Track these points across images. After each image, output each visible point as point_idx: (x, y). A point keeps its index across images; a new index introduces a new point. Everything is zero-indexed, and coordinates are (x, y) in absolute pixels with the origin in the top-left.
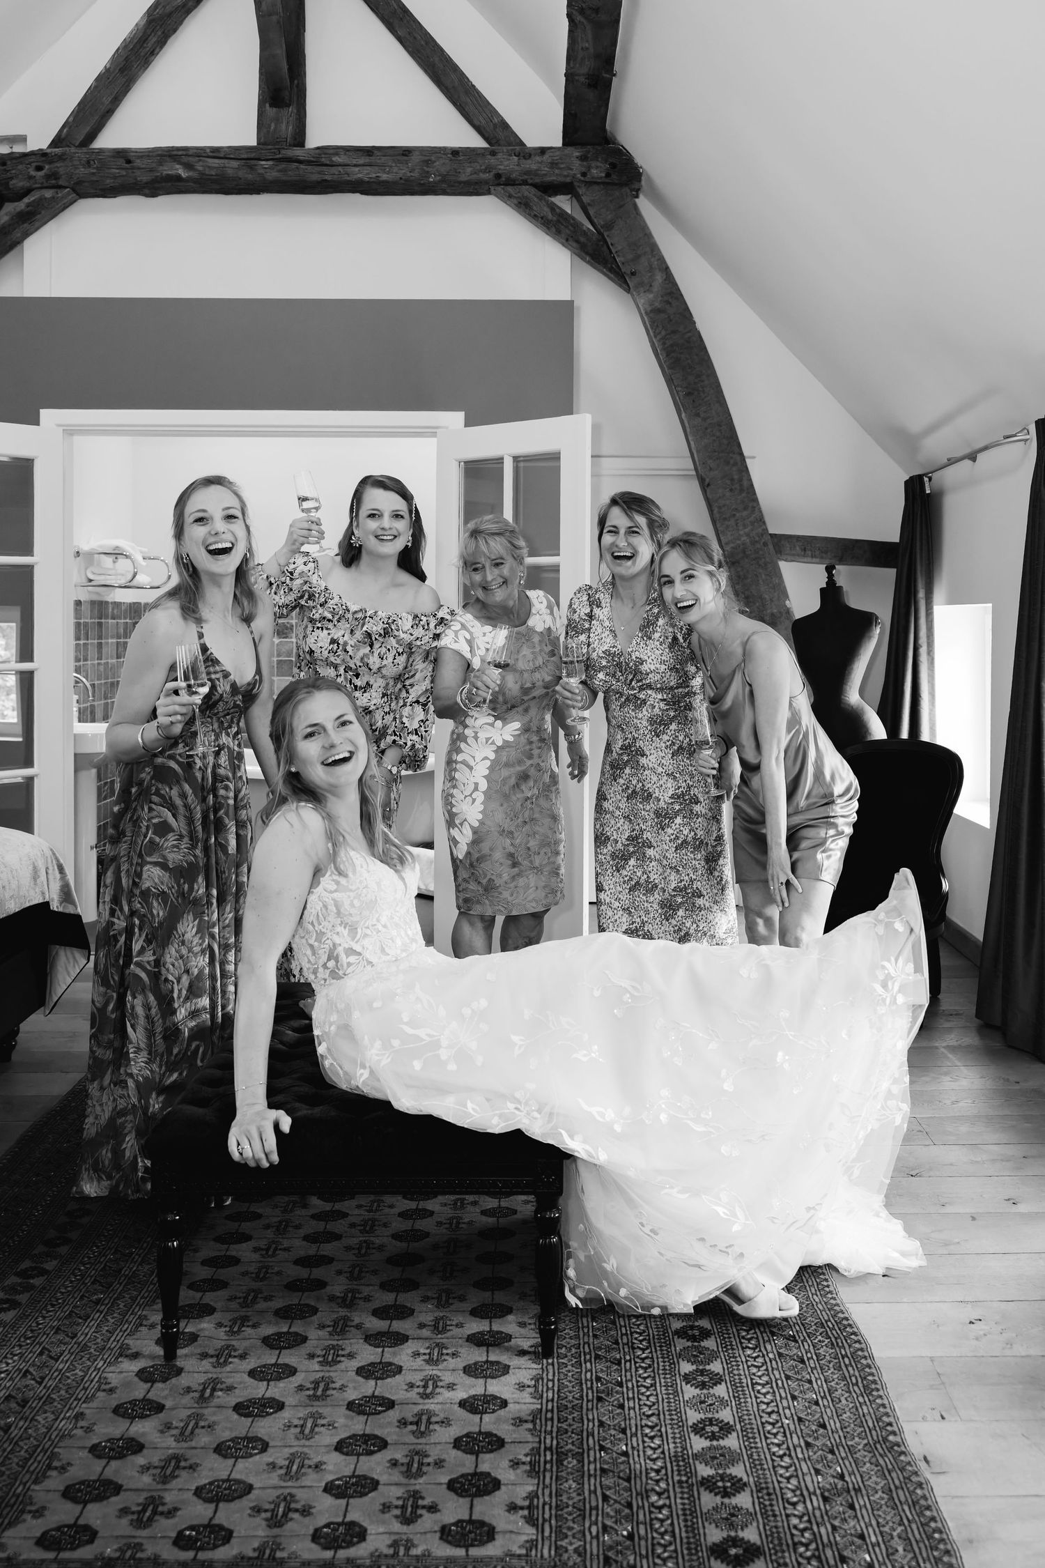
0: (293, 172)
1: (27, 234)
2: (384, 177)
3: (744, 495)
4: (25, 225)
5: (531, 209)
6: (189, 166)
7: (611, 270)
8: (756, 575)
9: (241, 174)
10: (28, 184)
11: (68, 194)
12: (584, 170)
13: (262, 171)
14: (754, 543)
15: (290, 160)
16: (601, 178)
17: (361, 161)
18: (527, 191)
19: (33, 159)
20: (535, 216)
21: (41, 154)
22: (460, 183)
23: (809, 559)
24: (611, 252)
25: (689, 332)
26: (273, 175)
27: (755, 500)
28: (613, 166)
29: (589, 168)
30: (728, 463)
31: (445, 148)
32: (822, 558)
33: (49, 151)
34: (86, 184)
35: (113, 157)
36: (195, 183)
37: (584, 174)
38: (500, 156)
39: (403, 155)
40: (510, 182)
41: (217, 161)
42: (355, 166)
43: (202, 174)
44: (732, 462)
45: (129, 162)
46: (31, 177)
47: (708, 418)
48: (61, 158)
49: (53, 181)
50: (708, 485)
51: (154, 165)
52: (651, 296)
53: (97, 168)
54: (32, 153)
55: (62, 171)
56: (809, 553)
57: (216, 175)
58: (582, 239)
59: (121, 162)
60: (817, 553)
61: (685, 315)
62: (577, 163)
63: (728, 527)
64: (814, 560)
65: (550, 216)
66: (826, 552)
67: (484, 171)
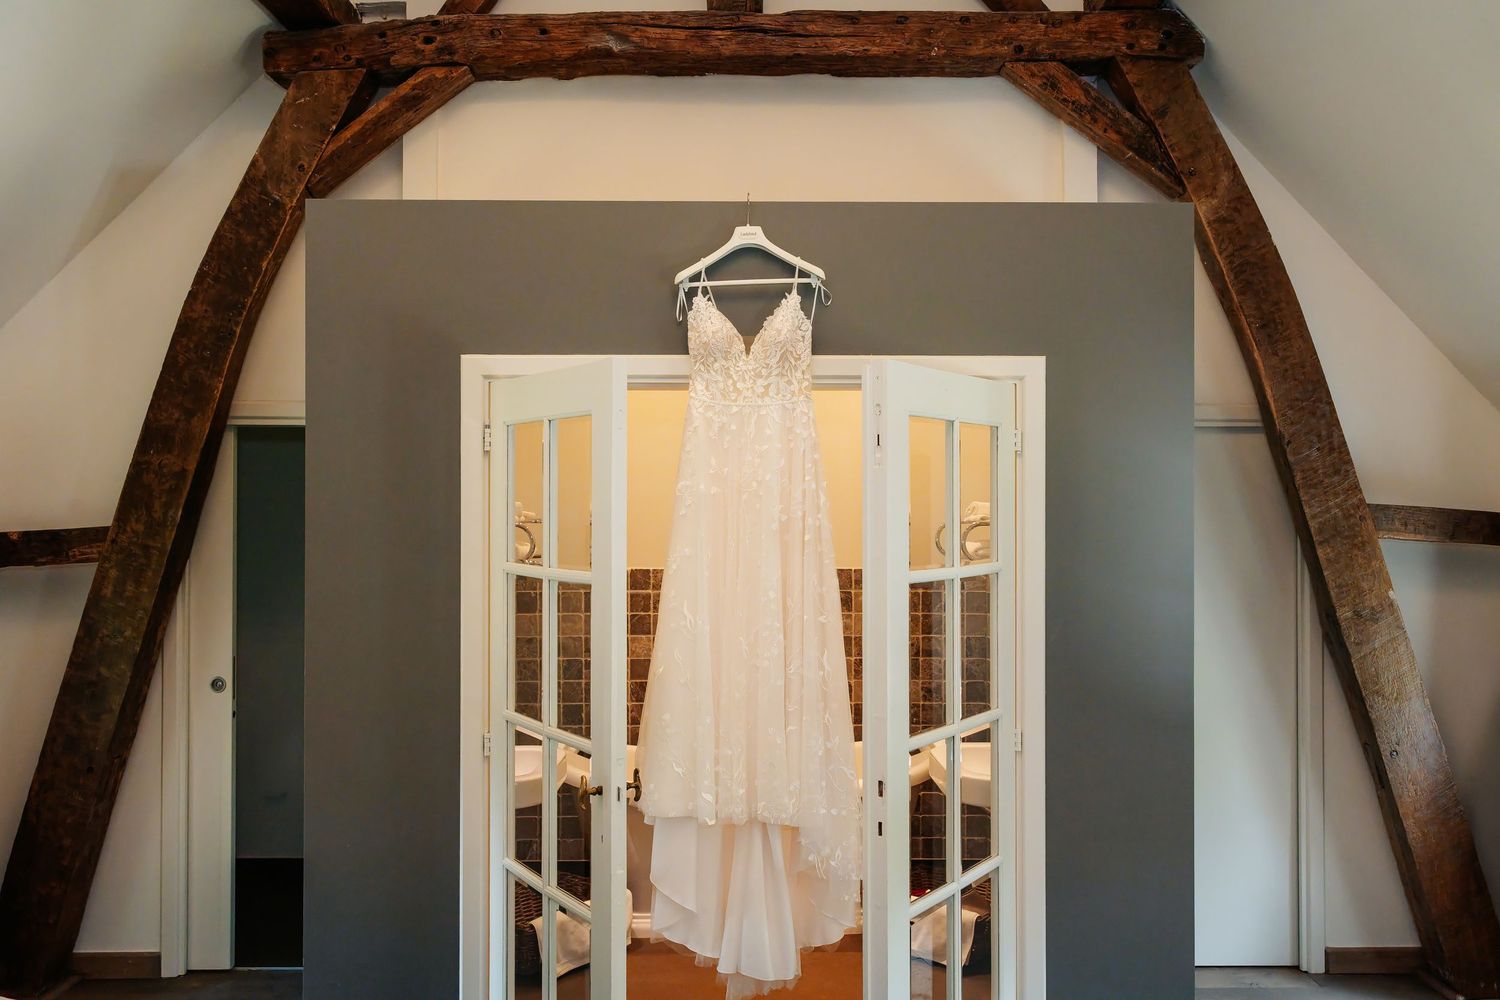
0: (757, 46)
1: (409, 126)
2: (875, 50)
3: (1335, 455)
4: (410, 114)
5: (1060, 91)
6: (622, 38)
7: (1161, 169)
8: (1351, 559)
9: (689, 47)
10: (415, 60)
11: (464, 74)
12: (1130, 40)
13: (715, 43)
14: (1347, 516)
15: (753, 29)
16: (1153, 51)
17: (844, 30)
18: (1053, 67)
19: (419, 28)
20: (1065, 100)
21: (432, 22)
22: (970, 57)
23: (1412, 537)
24: (1161, 144)
25: (1264, 246)
26: (730, 48)
27: (1350, 462)
28: (1168, 35)
29: (1137, 38)
30: (1314, 414)
31: (952, 14)
32: (1427, 533)
33: (441, 18)
34: (488, 61)
35: (524, 25)
36: (628, 58)
37: (1130, 46)
38: (1021, 23)
39: (898, 22)
40: (1034, 58)
41: (658, 30)
42: (836, 36)
43: (636, 45)
44: (1319, 413)
45: (544, 32)
46: (417, 52)
47: (1288, 357)
48: (457, 26)
49: (447, 58)
50: (1289, 442)
51: (577, 35)
52: (1215, 202)
53: (504, 40)
54: (419, 21)
55: (457, 43)
56: (1411, 528)
57: (658, 48)
58: (1124, 130)
59: (535, 32)
60: (1422, 527)
61: (1258, 226)
62: (1122, 32)
63: (1313, 497)
64: (1419, 537)
65: (1083, 100)
66: (1434, 527)
67: (1002, 43)
